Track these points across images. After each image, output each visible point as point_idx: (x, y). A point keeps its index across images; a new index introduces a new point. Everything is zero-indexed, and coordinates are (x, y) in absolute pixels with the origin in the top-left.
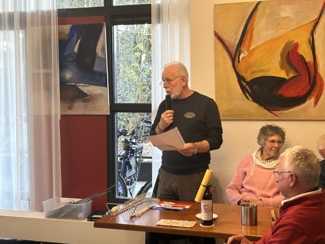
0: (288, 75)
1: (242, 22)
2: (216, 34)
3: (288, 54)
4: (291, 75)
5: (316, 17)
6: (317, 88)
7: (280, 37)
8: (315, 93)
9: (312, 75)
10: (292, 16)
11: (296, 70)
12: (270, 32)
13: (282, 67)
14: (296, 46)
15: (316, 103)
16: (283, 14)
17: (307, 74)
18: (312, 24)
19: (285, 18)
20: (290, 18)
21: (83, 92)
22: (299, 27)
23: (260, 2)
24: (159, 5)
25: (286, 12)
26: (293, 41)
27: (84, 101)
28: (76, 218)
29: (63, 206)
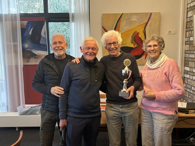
0: (134, 46)
1: (115, 22)
2: (103, 27)
3: (135, 37)
4: (136, 46)
5: (147, 21)
7: (132, 29)
8: (145, 54)
10: (137, 20)
11: (138, 44)
12: (127, 27)
13: (132, 42)
14: (138, 33)
15: (145, 58)
16: (133, 20)
18: (145, 24)
19: (134, 21)
20: (136, 21)
21: (34, 54)
22: (140, 25)
23: (123, 14)
24: (73, 13)
25: (134, 19)
26: (137, 31)
27: (35, 58)
28: (36, 114)
29: (28, 109)
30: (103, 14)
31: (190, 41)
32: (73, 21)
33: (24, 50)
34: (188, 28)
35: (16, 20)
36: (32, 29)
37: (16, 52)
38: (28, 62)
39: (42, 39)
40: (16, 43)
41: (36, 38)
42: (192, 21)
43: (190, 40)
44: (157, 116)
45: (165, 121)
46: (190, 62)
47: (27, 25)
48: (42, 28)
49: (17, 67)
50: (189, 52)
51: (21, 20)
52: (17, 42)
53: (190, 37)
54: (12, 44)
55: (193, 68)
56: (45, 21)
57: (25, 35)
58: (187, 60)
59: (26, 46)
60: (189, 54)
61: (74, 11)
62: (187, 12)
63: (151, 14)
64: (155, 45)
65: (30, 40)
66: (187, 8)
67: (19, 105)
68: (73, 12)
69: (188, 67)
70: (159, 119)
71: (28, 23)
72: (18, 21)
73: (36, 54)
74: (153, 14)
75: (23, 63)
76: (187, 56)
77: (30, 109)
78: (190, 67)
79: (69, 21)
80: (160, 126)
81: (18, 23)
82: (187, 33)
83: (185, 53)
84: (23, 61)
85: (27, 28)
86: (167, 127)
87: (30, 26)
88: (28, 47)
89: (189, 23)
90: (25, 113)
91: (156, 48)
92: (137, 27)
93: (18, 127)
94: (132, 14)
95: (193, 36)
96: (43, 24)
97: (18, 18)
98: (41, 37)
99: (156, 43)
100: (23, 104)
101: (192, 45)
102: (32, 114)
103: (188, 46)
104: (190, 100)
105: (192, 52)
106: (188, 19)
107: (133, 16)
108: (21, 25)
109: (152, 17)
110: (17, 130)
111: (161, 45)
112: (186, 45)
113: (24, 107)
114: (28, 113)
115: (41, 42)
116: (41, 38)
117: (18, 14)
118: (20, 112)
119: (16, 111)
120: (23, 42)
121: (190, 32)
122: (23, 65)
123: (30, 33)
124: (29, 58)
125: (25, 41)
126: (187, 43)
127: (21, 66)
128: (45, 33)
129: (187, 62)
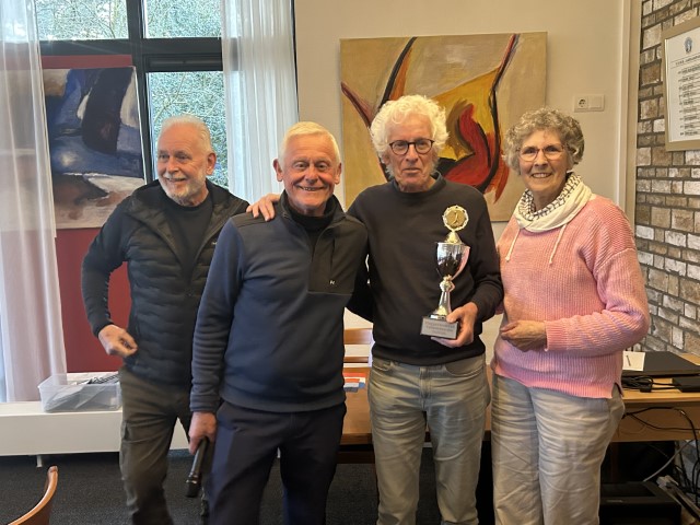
0: (457, 155)
1: (387, 69)
2: (344, 89)
3: (458, 121)
4: (462, 155)
5: (500, 64)
6: (500, 174)
7: (447, 94)
8: (496, 181)
9: (493, 153)
10: (464, 62)
11: (469, 146)
12: (431, 86)
14: (470, 109)
15: (498, 196)
16: (451, 59)
17: (486, 152)
18: (494, 77)
19: (454, 65)
20: (460, 65)
21: (97, 188)
22: (475, 80)
23: (414, 39)
24: (234, 40)
25: (455, 57)
26: (465, 102)
27: (101, 204)
28: (106, 407)
29: (79, 389)
30: (343, 42)
31: (653, 133)
32: (235, 68)
33: (58, 173)
34: (647, 87)
35: (26, 65)
36: (86, 98)
37: (29, 183)
38: (74, 217)
39: (123, 134)
40: (28, 151)
41: (103, 131)
42: (659, 62)
43: (655, 130)
44: (549, 401)
45: (580, 418)
46: (654, 209)
47: (67, 84)
48: (123, 94)
49: (33, 236)
50: (651, 173)
51: (46, 65)
52: (33, 147)
53: (652, 120)
54: (15, 152)
55: (665, 229)
56: (132, 70)
57: (62, 120)
58: (646, 203)
59: (67, 159)
60: (649, 178)
61: (239, 31)
62: (642, 30)
63: (515, 38)
64: (550, 149)
65: (80, 137)
66: (643, 17)
67: (46, 374)
68: (234, 34)
69: (650, 226)
70: (557, 413)
71: (69, 77)
72: (35, 68)
73: (101, 187)
74: (521, 40)
75: (57, 222)
76: (644, 186)
77: (85, 389)
78: (654, 227)
79: (220, 68)
80: (561, 438)
81: (36, 76)
82: (643, 104)
83: (637, 178)
84: (57, 215)
85: (68, 96)
86: (587, 442)
87: (79, 87)
88: (75, 163)
89: (648, 71)
90: (69, 404)
91: (555, 156)
92: (464, 85)
93: (43, 456)
94: (446, 40)
95: (662, 117)
96: (127, 81)
97: (35, 59)
98: (118, 128)
99: (554, 141)
100: (59, 370)
101: (661, 148)
102: (91, 405)
103: (646, 151)
104: (658, 342)
105: (661, 172)
106: (647, 54)
107: (449, 47)
108: (47, 84)
109: (518, 49)
110: (40, 465)
111: (572, 146)
112: (638, 147)
113: (64, 382)
114: (78, 405)
115: (121, 146)
116: (121, 131)
117: (32, 42)
118: (50, 402)
119: (36, 397)
120: (55, 144)
121: (654, 101)
122: (58, 230)
123: (80, 114)
124: (78, 202)
125: (61, 144)
126: (642, 139)
127: (48, 232)
128: (133, 113)
129: (646, 208)
